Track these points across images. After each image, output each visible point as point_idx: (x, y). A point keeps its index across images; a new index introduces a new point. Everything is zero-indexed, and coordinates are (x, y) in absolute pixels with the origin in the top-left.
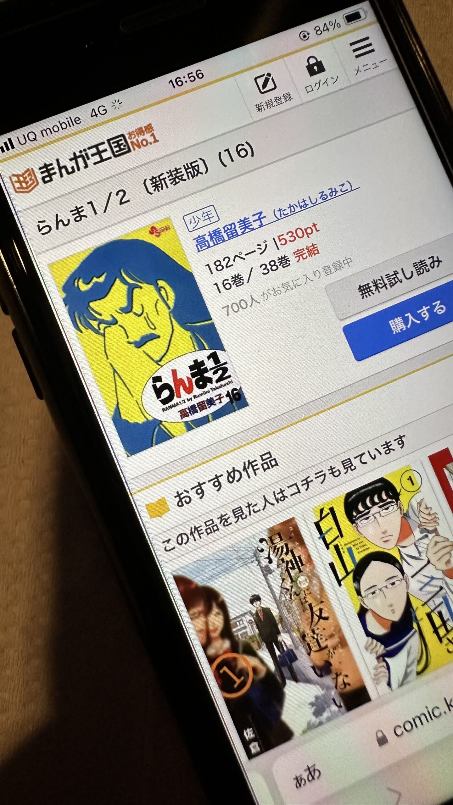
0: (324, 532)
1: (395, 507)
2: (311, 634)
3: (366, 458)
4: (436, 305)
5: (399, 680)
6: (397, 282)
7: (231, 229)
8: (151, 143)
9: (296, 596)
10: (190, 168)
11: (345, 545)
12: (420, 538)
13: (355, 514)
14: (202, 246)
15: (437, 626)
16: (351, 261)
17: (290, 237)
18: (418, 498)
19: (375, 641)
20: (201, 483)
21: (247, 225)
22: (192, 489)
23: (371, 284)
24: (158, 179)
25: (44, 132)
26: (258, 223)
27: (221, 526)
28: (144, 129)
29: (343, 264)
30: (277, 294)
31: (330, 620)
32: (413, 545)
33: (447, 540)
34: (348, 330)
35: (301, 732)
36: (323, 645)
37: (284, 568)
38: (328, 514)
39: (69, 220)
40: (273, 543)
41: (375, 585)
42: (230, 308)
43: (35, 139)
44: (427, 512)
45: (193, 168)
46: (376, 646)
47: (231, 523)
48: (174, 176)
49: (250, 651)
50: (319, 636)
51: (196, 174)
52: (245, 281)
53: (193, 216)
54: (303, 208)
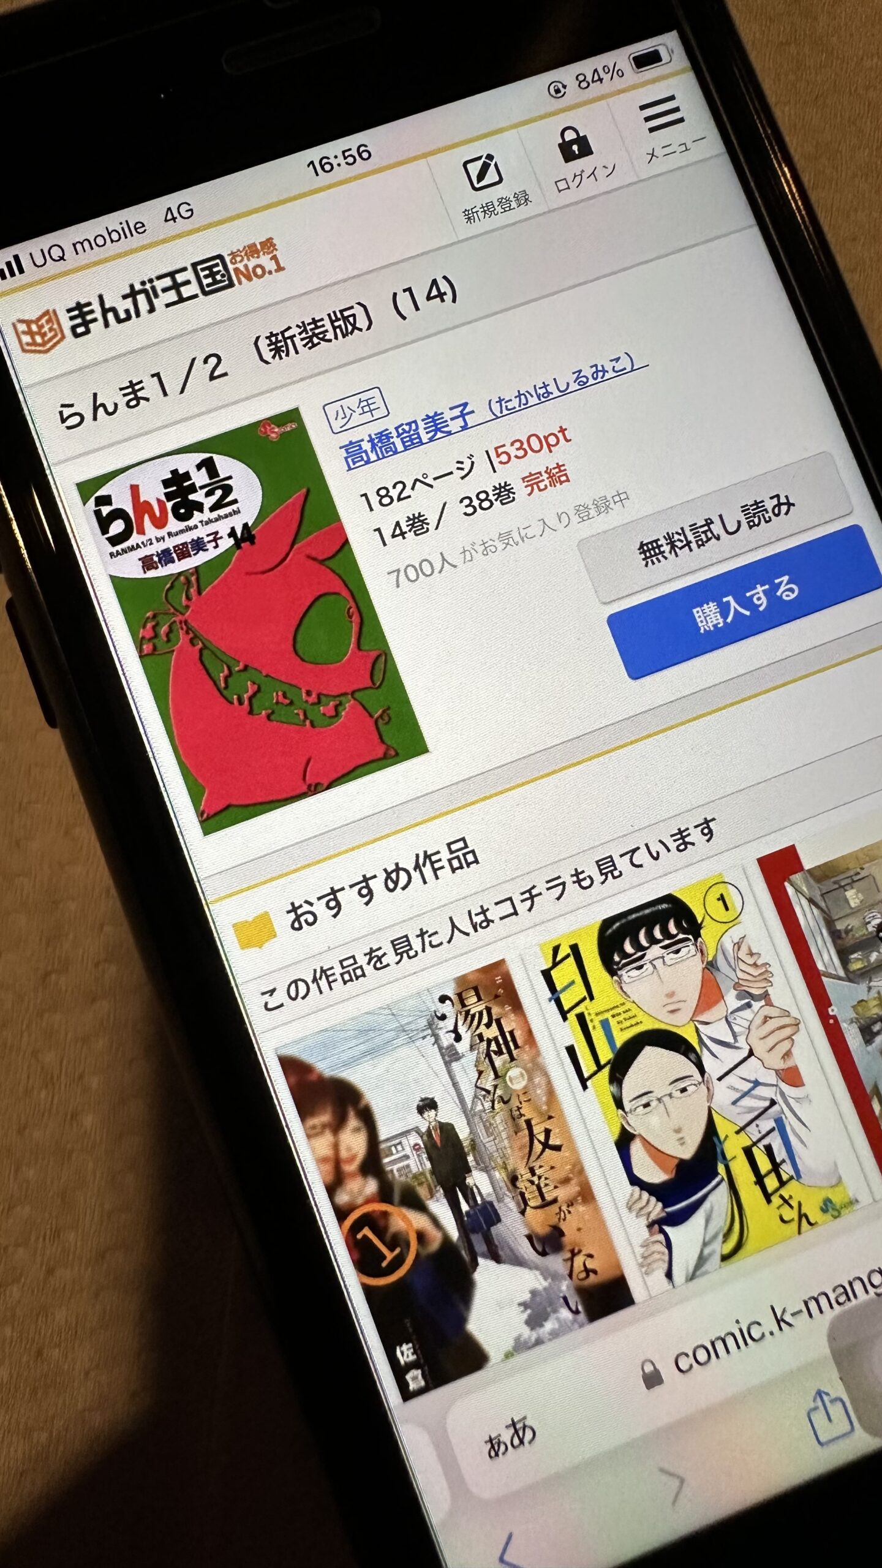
0: (559, 987)
1: (692, 948)
2: (529, 1176)
3: (641, 857)
4: (781, 583)
5: (687, 1270)
6: (711, 538)
7: (409, 432)
8: (270, 272)
9: (502, 1103)
10: (339, 320)
11: (597, 1014)
12: (735, 1007)
13: (617, 958)
14: (356, 460)
15: (763, 1171)
16: (628, 498)
17: (518, 449)
18: (735, 934)
19: (645, 1195)
20: (336, 888)
21: (439, 426)
22: (319, 899)
23: (662, 542)
24: (280, 337)
25: (79, 246)
26: (460, 422)
27: (369, 969)
28: (259, 247)
29: (612, 501)
30: (490, 553)
31: (565, 1153)
32: (724, 1020)
33: (787, 1014)
34: (616, 622)
35: (502, 1356)
36: (549, 1197)
37: (483, 1053)
38: (568, 956)
39: (116, 405)
40: (464, 1005)
41: (649, 1090)
42: (402, 573)
43: (62, 258)
44: (751, 961)
45: (345, 319)
46: (648, 1201)
47: (388, 965)
48: (310, 333)
49: (414, 1202)
50: (543, 1179)
51: (349, 331)
52: (432, 527)
53: (341, 406)
54: (541, 398)
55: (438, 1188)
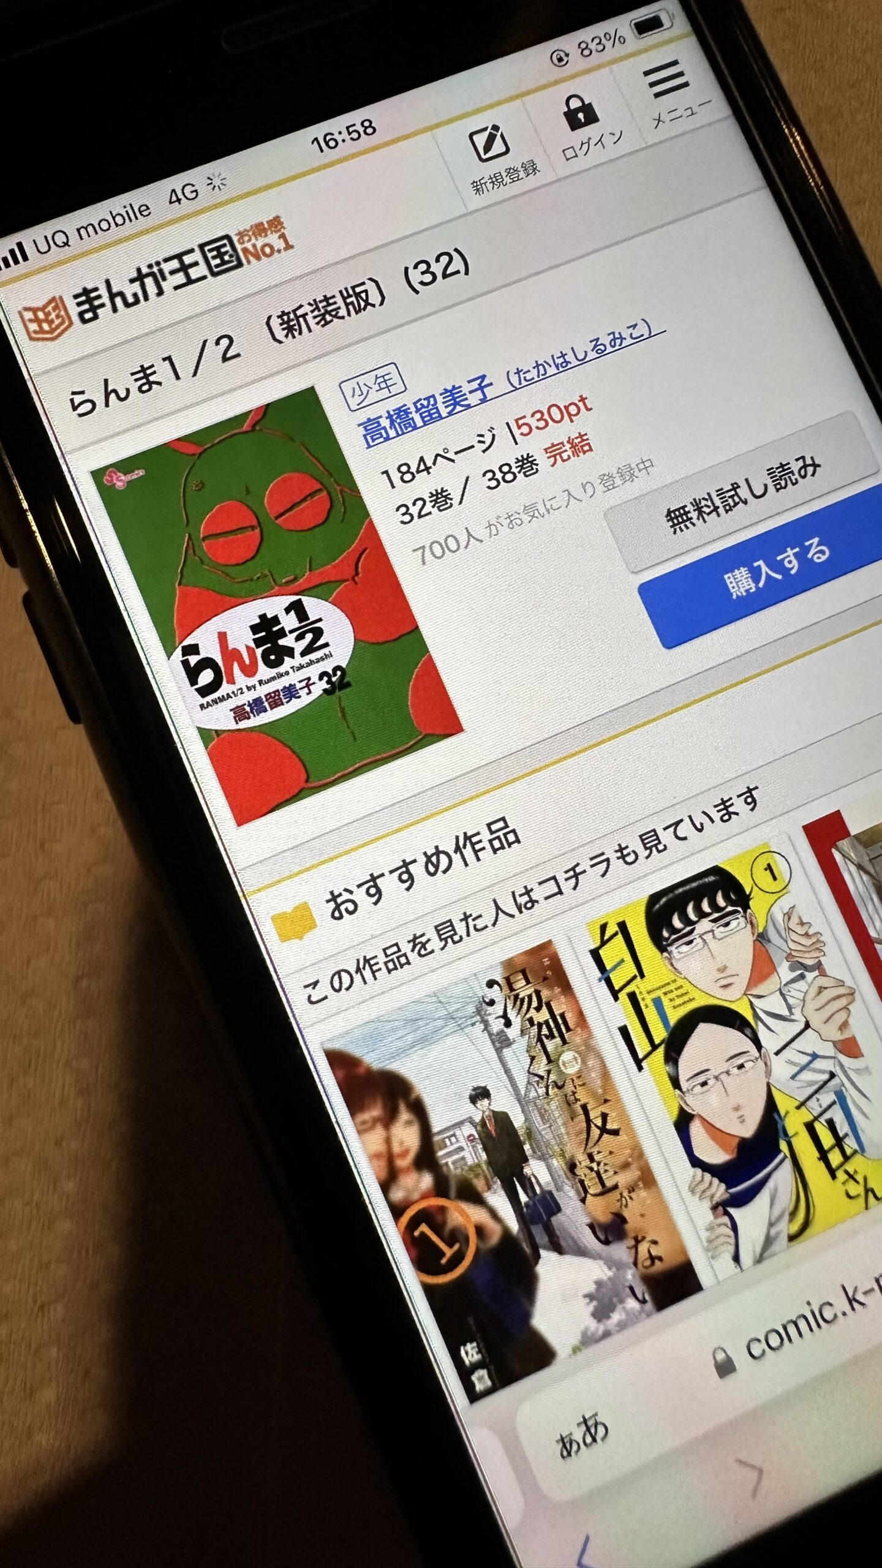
0: (608, 969)
1: (742, 920)
2: (588, 1162)
3: (685, 829)
4: (811, 545)
6: (738, 503)
7: (428, 407)
8: (279, 251)
9: (556, 1090)
10: (351, 296)
11: (649, 993)
12: (789, 979)
13: (665, 934)
14: (375, 437)
15: (826, 1147)
16: (652, 465)
18: (785, 903)
19: (708, 1176)
20: (375, 875)
21: (458, 400)
22: (359, 886)
23: (689, 508)
24: (292, 316)
25: (83, 231)
26: (478, 395)
27: (413, 957)
28: (266, 226)
29: (636, 470)
30: (514, 524)
31: (623, 1137)
32: (778, 992)
33: (841, 983)
34: (647, 591)
35: (569, 1350)
36: (609, 1183)
37: (534, 1037)
38: (616, 934)
39: (128, 390)
40: (512, 989)
41: (705, 1068)
42: (427, 550)
43: (66, 244)
45: (358, 295)
46: (711, 1184)
47: (432, 952)
48: (323, 311)
49: (471, 1195)
50: (602, 1164)
51: (362, 306)
52: (456, 502)
53: (358, 383)
54: (560, 368)
55: (496, 1179)
